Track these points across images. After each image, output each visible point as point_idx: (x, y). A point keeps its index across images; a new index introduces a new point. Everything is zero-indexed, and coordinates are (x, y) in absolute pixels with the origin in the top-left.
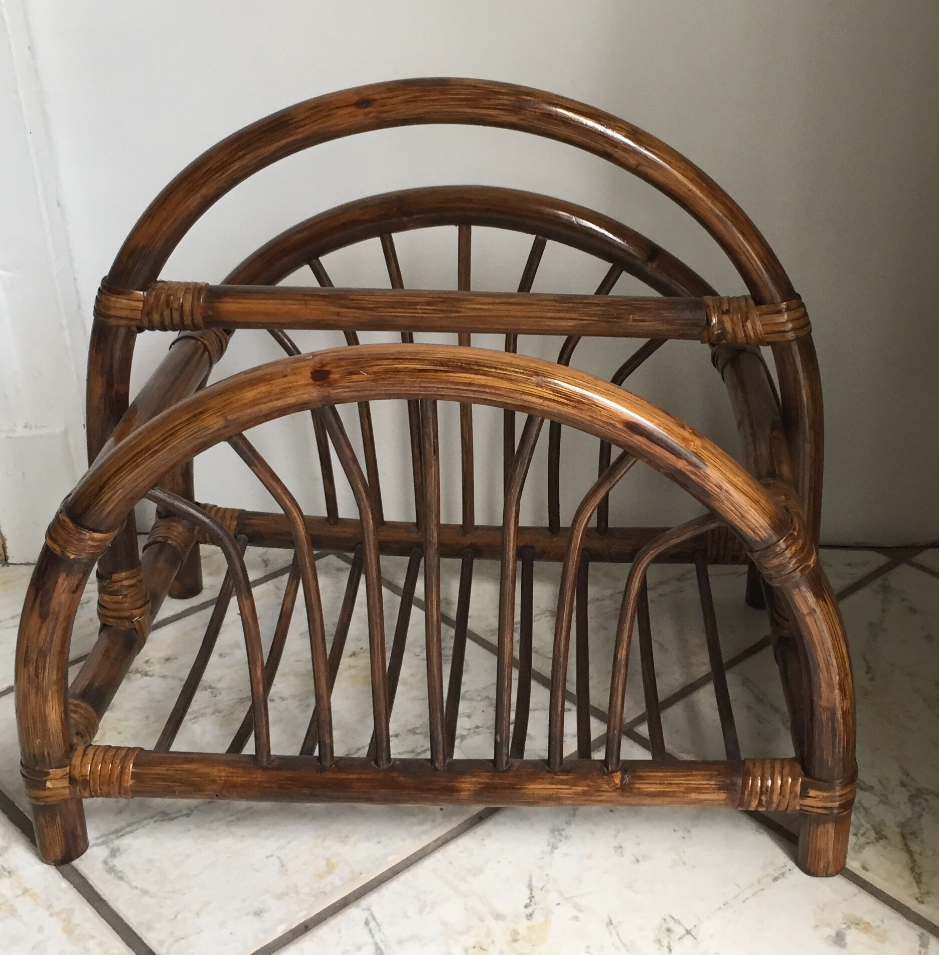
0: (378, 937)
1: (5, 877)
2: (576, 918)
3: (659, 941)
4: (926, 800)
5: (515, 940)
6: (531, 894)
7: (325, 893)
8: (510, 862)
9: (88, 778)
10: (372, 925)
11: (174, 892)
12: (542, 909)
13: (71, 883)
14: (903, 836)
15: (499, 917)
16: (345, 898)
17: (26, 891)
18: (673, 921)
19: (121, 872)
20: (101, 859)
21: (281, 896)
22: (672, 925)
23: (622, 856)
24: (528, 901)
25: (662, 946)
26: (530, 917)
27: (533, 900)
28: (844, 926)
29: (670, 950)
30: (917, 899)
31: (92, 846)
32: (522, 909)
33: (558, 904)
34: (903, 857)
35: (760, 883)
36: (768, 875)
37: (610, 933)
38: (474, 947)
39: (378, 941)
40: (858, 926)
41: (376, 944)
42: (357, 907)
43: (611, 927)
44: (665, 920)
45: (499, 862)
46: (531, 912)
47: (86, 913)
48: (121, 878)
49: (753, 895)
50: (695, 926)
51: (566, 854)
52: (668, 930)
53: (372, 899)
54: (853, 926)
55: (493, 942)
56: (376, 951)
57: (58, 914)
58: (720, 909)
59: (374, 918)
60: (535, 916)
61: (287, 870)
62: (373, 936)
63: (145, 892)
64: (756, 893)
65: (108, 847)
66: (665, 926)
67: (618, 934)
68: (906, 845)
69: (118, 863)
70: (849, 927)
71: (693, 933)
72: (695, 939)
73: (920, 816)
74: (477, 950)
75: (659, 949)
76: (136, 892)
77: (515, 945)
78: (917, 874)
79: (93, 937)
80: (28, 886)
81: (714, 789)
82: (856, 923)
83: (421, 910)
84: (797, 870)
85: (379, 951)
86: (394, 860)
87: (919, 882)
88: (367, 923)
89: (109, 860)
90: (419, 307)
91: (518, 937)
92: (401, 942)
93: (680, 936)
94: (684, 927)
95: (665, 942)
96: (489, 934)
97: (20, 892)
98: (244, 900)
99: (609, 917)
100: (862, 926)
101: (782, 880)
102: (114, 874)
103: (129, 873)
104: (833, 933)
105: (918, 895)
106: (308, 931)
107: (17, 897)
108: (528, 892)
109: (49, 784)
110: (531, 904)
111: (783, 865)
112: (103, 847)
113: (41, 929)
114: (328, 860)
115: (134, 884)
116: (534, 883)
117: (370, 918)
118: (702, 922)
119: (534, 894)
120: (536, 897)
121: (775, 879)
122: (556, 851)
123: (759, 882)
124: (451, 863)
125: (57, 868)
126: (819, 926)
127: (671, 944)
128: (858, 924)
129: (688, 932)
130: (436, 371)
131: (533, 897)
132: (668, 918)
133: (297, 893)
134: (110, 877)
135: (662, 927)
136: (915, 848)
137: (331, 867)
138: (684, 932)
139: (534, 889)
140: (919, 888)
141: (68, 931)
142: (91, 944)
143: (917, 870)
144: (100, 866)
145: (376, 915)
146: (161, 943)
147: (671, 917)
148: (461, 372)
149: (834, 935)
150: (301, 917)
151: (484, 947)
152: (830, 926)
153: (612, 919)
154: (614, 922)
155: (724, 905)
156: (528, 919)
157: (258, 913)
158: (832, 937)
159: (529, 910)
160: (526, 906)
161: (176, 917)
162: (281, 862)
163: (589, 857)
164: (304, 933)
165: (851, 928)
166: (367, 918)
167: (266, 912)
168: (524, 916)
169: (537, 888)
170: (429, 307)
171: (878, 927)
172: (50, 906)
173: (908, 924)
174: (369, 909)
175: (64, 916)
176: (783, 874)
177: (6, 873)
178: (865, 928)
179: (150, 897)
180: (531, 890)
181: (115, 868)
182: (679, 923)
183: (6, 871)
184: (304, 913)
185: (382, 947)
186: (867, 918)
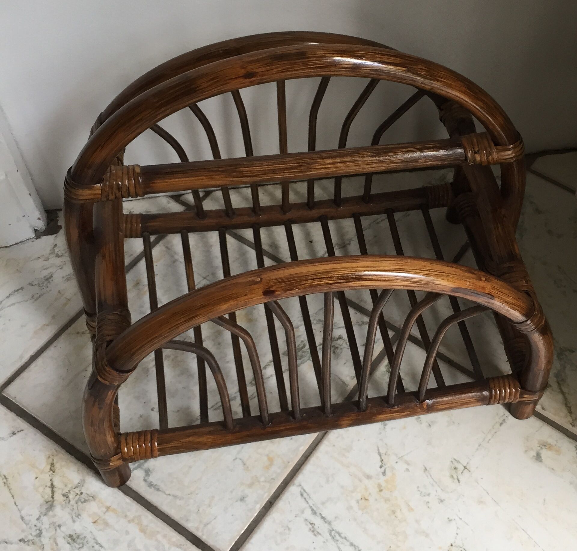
0: (310, 502)
1: (92, 501)
2: (408, 470)
3: (452, 476)
4: (566, 356)
5: (381, 491)
6: (381, 458)
7: (273, 479)
8: (365, 439)
9: (133, 457)
10: (305, 495)
11: (191, 493)
12: (389, 467)
13: (131, 497)
14: (558, 382)
15: (369, 477)
16: (285, 480)
17: (108, 508)
18: (456, 462)
19: (156, 485)
20: (142, 479)
21: (251, 485)
22: (457, 465)
23: (421, 424)
24: (380, 464)
25: (454, 479)
26: (384, 474)
27: (383, 462)
28: (539, 448)
29: (459, 481)
30: (571, 424)
31: (133, 470)
32: (379, 470)
33: (397, 462)
34: (560, 397)
35: (494, 429)
36: (497, 423)
37: (427, 476)
38: (361, 499)
39: (312, 505)
40: (546, 447)
41: (311, 507)
42: (294, 485)
43: (427, 472)
44: (452, 462)
45: (359, 440)
46: (384, 470)
47: (148, 517)
48: (158, 490)
49: (492, 437)
50: (468, 463)
51: (392, 428)
52: (455, 468)
53: (300, 478)
54: (543, 447)
55: (370, 494)
56: (312, 512)
57: (133, 520)
58: (477, 449)
59: (305, 491)
60: (387, 472)
61: (248, 467)
62: (308, 503)
63: (175, 497)
64: (493, 435)
65: (142, 469)
66: (453, 466)
67: (431, 476)
68: (561, 389)
69: (152, 479)
70: (542, 448)
71: (467, 467)
72: (470, 471)
73: (565, 367)
74: (363, 501)
75: (453, 482)
76: (171, 498)
77: (382, 493)
78: (569, 407)
79: (158, 532)
80: (108, 504)
81: (475, 402)
82: (544, 445)
83: (328, 481)
84: (511, 417)
85: (313, 511)
86: (303, 449)
87: (571, 413)
88: (302, 495)
89: (146, 478)
90: (286, 171)
91: (382, 488)
92: (323, 503)
93: (461, 471)
94: (463, 465)
95: (455, 477)
96: (366, 489)
97: (105, 510)
98: (232, 492)
99: (424, 466)
100: (548, 446)
101: (504, 424)
102: (154, 488)
103: (162, 486)
104: (534, 454)
105: (571, 421)
106: (273, 504)
107: (105, 513)
108: (379, 457)
109: (111, 464)
110: (383, 465)
111: (503, 414)
112: (139, 469)
113: (127, 533)
114: (267, 455)
115: (167, 492)
116: (381, 451)
117: (302, 491)
118: (471, 460)
119: (383, 458)
120: (384, 460)
121: (501, 424)
122: (386, 427)
123: (493, 427)
124: (334, 446)
125: (119, 489)
126: (527, 450)
127: (458, 477)
128: (545, 446)
129: (465, 468)
130: (341, 283)
131: (382, 460)
132: (453, 460)
133: (259, 482)
134: (152, 490)
135: (451, 467)
136: (565, 390)
137: (271, 460)
138: (463, 468)
139: (382, 455)
140: (571, 417)
141: (143, 530)
142: (159, 537)
143: (569, 405)
144: (143, 483)
145: (305, 488)
146: (197, 529)
147: (455, 459)
148: (356, 281)
150: (266, 498)
151: (367, 498)
152: (532, 449)
153: (426, 466)
154: (427, 469)
155: (479, 446)
156: (384, 475)
157: (242, 499)
158: (535, 456)
159: (383, 469)
160: (381, 467)
161: (199, 510)
162: (243, 462)
163: (405, 428)
164: (271, 507)
166: (301, 491)
167: (246, 497)
168: (381, 474)
169: (383, 454)
170: (292, 171)
171: (556, 445)
172: (126, 516)
173: (569, 441)
174: (300, 485)
175: (136, 521)
176: (504, 420)
177: (91, 498)
178: (550, 447)
179: (180, 500)
180: (380, 456)
181: (152, 483)
182: (460, 463)
183: (90, 496)
184: (266, 495)
185: (315, 509)
186: (550, 441)
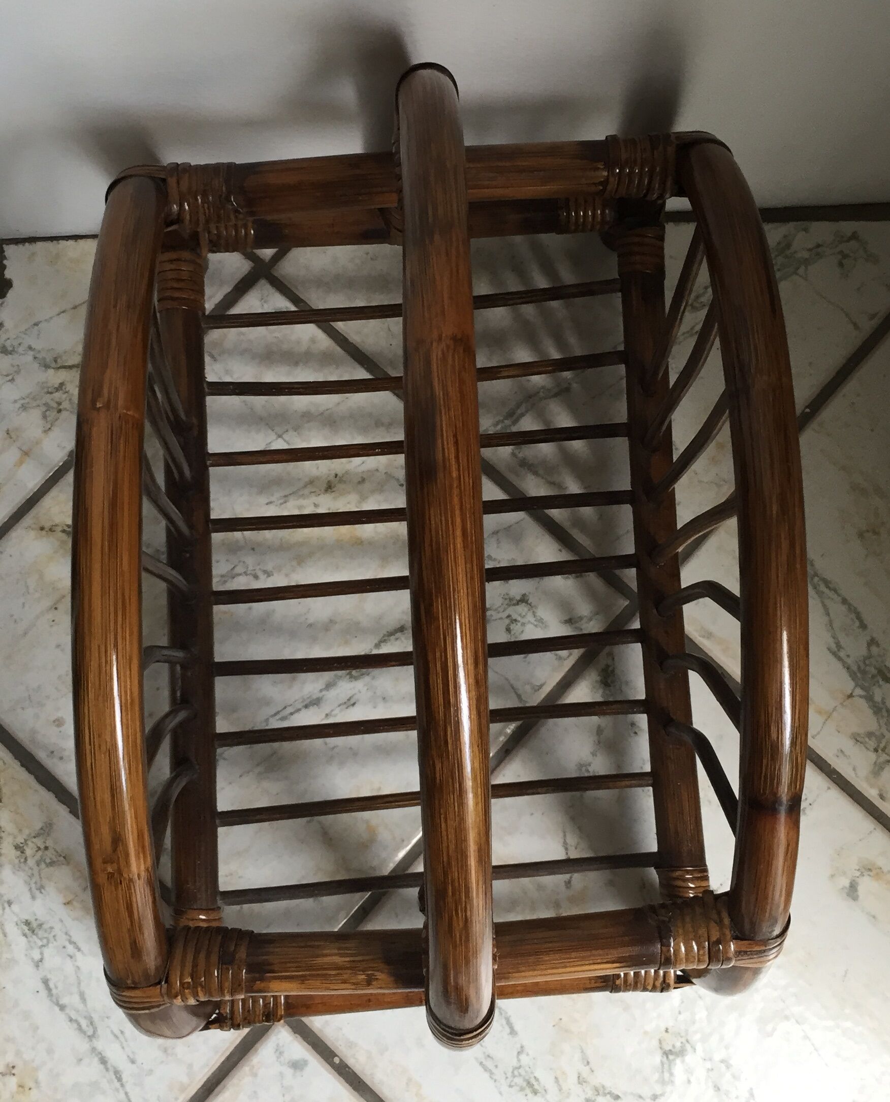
15: (541, 886)
28: (858, 874)
40: (871, 873)
54: (866, 873)
60: (574, 882)
100: (874, 872)
126: (835, 875)
128: (870, 870)
149: (847, 885)
152: (844, 873)
156: (568, 887)
158: (846, 888)
165: (863, 875)
168: (564, 883)
178: (877, 874)
186: (880, 862)
